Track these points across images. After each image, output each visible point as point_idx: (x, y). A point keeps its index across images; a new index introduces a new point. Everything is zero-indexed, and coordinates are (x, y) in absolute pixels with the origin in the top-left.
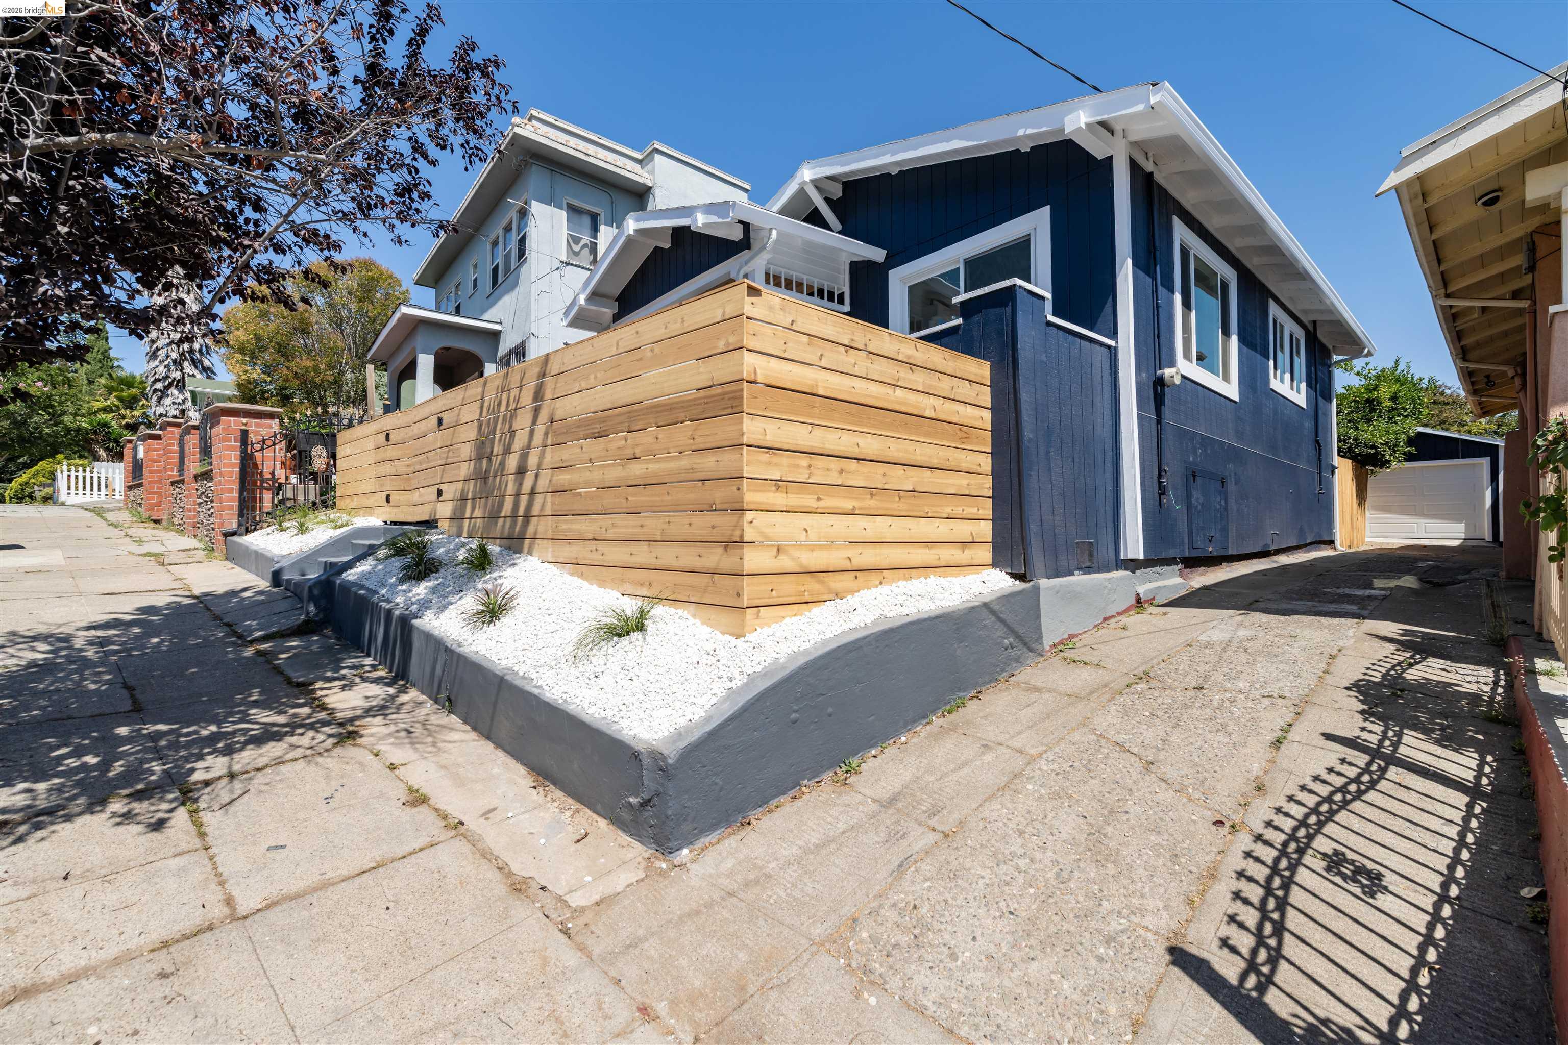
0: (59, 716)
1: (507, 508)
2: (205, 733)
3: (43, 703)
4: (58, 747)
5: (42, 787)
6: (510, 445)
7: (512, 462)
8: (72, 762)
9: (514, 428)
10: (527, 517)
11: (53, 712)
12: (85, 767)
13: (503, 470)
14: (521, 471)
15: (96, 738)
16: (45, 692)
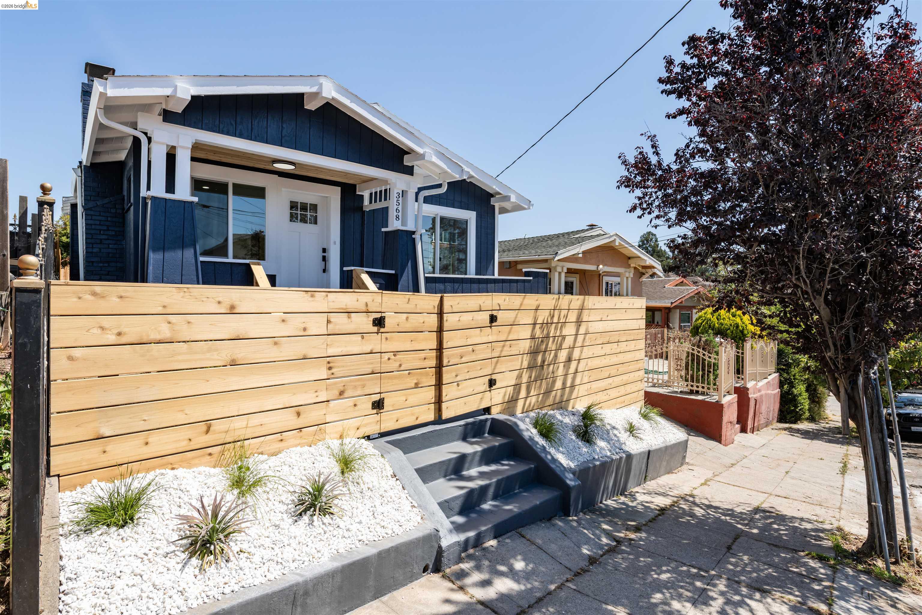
0: (774, 548)
1: (559, 384)
2: (728, 518)
3: (776, 560)
4: (783, 534)
5: (796, 525)
6: (561, 345)
7: (563, 355)
8: (782, 528)
9: (564, 333)
10: (573, 386)
11: (775, 551)
12: (778, 525)
13: (555, 361)
14: (569, 360)
15: (767, 532)
16: (770, 565)
